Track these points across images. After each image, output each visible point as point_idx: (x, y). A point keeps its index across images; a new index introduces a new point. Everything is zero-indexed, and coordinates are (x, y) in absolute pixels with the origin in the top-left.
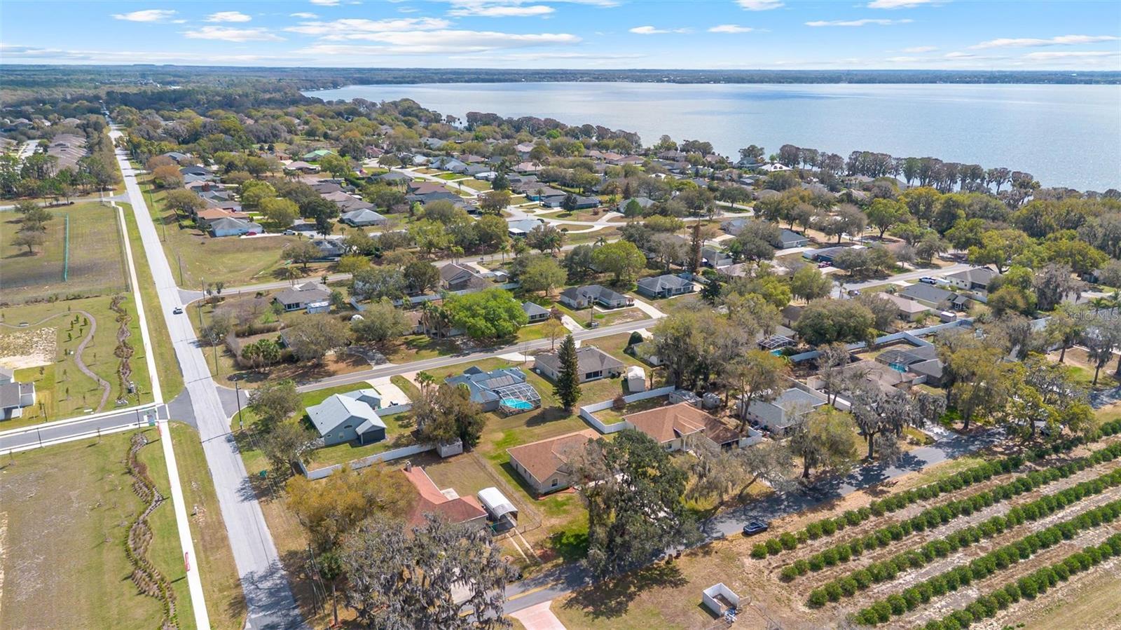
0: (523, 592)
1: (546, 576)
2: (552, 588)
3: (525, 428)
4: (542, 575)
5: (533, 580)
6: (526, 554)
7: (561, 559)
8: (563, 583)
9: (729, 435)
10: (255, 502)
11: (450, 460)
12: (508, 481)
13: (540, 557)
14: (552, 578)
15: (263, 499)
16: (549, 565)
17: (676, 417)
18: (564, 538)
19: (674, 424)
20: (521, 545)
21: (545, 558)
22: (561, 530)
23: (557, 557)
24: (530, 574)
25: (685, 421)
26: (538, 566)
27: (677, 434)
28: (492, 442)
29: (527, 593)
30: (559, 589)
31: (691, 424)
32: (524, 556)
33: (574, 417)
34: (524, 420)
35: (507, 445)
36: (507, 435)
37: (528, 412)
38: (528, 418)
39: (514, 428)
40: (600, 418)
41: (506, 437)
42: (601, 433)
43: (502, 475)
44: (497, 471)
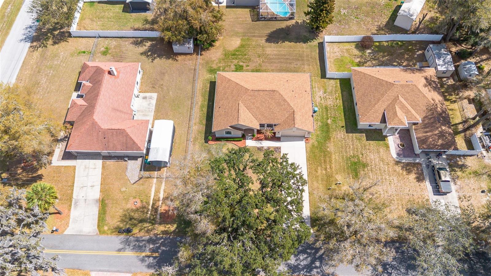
0: (119, 250)
1: (150, 241)
2: (143, 260)
3: (263, 41)
4: (148, 237)
5: (138, 240)
6: (153, 204)
7: (175, 226)
8: (155, 258)
9: (440, 142)
11: (180, 58)
12: (202, 106)
13: (161, 214)
14: (151, 246)
16: (162, 228)
17: (396, 99)
19: (389, 106)
20: (157, 191)
21: (165, 218)
23: (172, 223)
24: (140, 230)
25: (403, 107)
26: (153, 224)
27: (384, 120)
28: (224, 50)
29: (121, 254)
30: (147, 263)
31: (407, 112)
32: (150, 208)
33: (315, 43)
34: (269, 31)
35: (233, 59)
36: (242, 46)
37: (279, 22)
38: (275, 30)
39: (254, 38)
40: (337, 54)
41: (239, 47)
42: (323, 75)
43: (203, 96)
44: (203, 89)
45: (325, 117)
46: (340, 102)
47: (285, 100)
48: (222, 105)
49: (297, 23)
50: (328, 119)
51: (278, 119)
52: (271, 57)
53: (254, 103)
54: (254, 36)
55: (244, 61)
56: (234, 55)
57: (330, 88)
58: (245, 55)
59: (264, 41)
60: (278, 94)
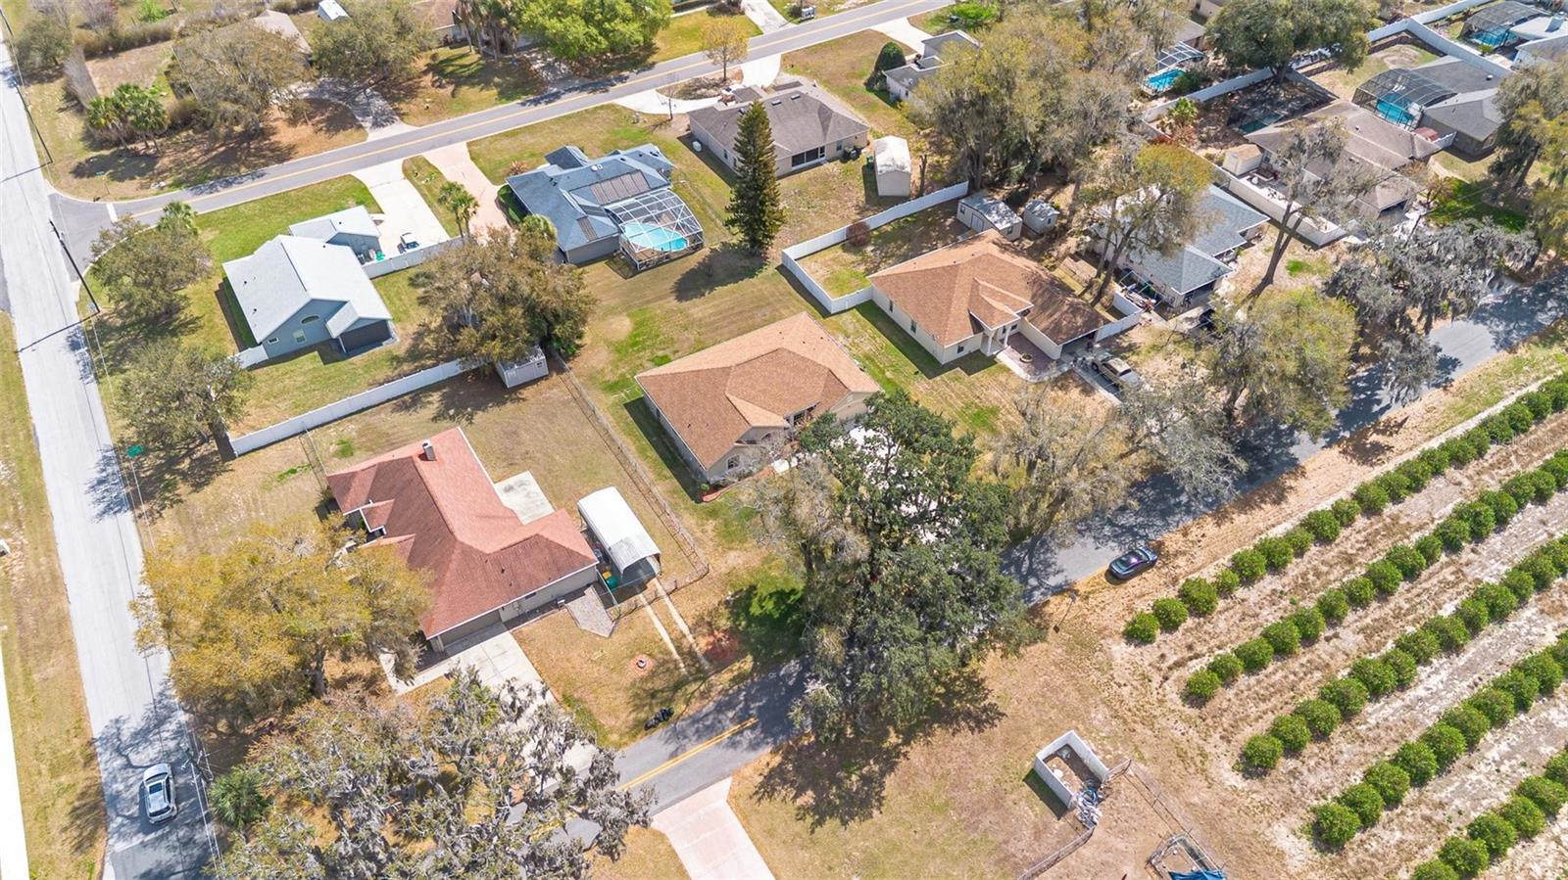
0: (673, 755)
1: (720, 708)
2: (733, 744)
3: (672, 302)
4: (711, 705)
5: (695, 720)
6: (678, 648)
7: (749, 658)
8: (753, 728)
9: (1080, 321)
10: (127, 516)
11: (526, 393)
12: (642, 452)
13: (706, 654)
14: (731, 714)
15: (144, 507)
16: (726, 676)
17: (975, 285)
18: (755, 600)
19: (970, 302)
20: (669, 625)
21: (719, 658)
22: (746, 580)
23: (739, 656)
24: (688, 703)
25: (993, 294)
26: (704, 679)
27: (977, 326)
28: (609, 344)
29: (682, 758)
30: (745, 744)
31: (1004, 299)
32: (676, 656)
33: (770, 270)
34: (670, 284)
35: (638, 351)
36: (638, 325)
37: (679, 261)
38: (679, 277)
39: (651, 305)
40: (821, 272)
41: (635, 329)
42: (825, 312)
43: (629, 434)
44: (618, 423)
45: (877, 371)
46: (882, 340)
47: (803, 359)
48: (693, 418)
49: (713, 250)
50: (884, 373)
51: (810, 396)
52: (708, 320)
53: (753, 387)
54: (648, 302)
55: (663, 346)
56: (635, 344)
57: (851, 327)
58: (658, 336)
59: (675, 302)
60: (785, 353)
